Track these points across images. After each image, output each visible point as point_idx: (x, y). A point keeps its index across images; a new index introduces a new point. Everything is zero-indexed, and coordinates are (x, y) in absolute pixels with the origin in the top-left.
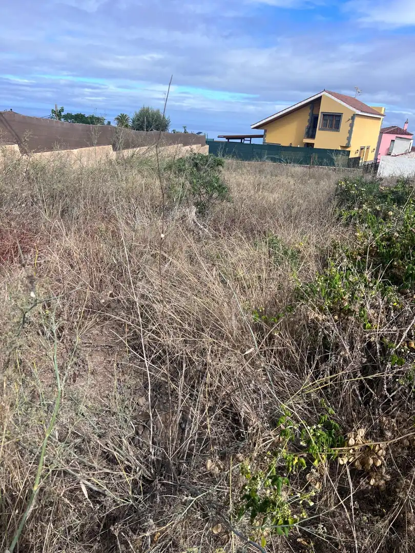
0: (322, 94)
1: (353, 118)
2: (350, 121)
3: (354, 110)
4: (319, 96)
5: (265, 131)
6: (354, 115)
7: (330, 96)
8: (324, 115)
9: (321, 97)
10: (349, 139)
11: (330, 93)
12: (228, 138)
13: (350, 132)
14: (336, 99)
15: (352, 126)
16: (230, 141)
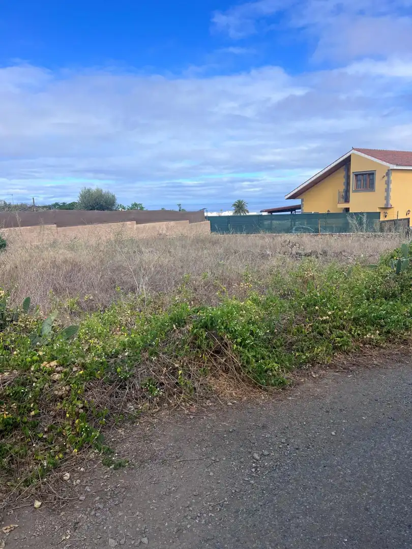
0: (351, 153)
1: (388, 174)
2: (386, 178)
3: (388, 164)
4: (348, 155)
5: (302, 201)
6: (389, 170)
7: (359, 153)
8: (356, 175)
9: (350, 156)
10: (387, 198)
11: (359, 150)
12: (271, 212)
13: (387, 190)
14: (366, 156)
15: (388, 183)
16: (273, 214)
